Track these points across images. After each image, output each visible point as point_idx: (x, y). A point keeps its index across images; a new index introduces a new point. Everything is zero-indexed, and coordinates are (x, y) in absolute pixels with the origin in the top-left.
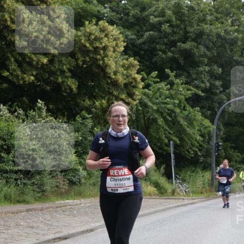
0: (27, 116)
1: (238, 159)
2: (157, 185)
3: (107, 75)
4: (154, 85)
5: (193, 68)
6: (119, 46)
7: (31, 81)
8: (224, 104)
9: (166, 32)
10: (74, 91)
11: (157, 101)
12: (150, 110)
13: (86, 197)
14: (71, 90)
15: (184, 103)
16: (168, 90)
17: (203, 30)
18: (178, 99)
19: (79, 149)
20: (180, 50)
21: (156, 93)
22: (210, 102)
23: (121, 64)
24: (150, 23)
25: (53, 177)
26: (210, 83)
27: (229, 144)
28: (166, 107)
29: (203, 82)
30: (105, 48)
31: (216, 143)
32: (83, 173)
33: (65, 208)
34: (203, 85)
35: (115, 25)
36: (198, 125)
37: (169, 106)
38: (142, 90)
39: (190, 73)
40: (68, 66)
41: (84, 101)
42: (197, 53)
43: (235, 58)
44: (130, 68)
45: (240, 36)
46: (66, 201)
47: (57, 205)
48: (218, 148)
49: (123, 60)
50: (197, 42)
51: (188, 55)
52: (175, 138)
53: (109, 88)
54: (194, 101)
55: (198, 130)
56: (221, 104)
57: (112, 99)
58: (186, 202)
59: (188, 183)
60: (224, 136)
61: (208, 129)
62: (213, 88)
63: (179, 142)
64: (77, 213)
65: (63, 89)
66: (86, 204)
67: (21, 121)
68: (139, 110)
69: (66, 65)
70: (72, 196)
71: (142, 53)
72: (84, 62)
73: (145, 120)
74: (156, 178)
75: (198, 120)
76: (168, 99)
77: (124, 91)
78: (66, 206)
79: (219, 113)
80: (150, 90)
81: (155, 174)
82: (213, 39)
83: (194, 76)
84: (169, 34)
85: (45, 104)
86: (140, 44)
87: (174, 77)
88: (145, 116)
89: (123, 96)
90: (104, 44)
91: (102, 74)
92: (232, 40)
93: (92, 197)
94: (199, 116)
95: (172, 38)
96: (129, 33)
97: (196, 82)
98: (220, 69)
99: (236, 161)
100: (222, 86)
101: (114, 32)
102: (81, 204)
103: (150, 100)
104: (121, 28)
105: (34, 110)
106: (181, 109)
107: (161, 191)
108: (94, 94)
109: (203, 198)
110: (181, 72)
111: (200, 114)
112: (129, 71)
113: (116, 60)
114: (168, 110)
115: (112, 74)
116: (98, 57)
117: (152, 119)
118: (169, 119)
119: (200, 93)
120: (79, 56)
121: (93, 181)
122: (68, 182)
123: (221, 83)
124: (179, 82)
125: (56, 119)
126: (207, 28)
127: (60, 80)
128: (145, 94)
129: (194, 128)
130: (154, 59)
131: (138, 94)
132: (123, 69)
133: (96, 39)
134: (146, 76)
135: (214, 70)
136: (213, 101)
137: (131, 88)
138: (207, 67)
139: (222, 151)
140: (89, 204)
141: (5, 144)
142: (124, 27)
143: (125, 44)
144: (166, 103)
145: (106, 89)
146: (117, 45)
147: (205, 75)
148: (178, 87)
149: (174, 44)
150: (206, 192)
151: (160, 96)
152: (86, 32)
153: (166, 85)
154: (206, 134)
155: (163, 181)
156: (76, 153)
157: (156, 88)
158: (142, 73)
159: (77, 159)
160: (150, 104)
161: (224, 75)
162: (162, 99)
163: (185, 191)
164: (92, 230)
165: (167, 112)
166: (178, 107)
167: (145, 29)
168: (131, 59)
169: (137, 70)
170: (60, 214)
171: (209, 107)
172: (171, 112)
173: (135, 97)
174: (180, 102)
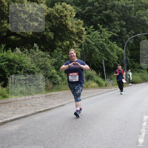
0: (29, 52)
1: (138, 67)
2: (97, 82)
3: (68, 29)
4: (92, 32)
5: (112, 23)
6: (73, 14)
7: (31, 35)
8: (128, 39)
9: (96, 6)
10: (52, 38)
11: (94, 40)
12: (91, 45)
13: (62, 90)
14: (51, 38)
15: (108, 40)
16: (100, 34)
17: (115, 4)
18: (105, 38)
19: (57, 67)
20: (104, 15)
21: (93, 36)
22: (121, 39)
23: (74, 23)
24: (88, 2)
26: (120, 30)
27: (132, 59)
28: (99, 43)
29: (117, 29)
30: (66, 16)
31: (126, 59)
32: (60, 79)
34: (117, 31)
35: (70, 4)
36: (116, 51)
38: (86, 35)
39: (110, 25)
40: (48, 26)
41: (58, 43)
42: (112, 15)
43: (131, 16)
44: (79, 24)
45: (133, 5)
46: (51, 93)
47: (47, 95)
48: (127, 62)
49: (75, 21)
50: (112, 10)
51: (108, 17)
52: (104, 58)
53: (69, 35)
54: (113, 39)
55: (116, 53)
56: (126, 39)
57: (72, 41)
58: (113, 89)
59: (114, 80)
60: (130, 55)
61: (121, 52)
62: (122, 32)
63: (107, 60)
64: (57, 98)
65: (47, 38)
66: (62, 93)
67: (26, 55)
68: (86, 45)
70: (54, 90)
71: (85, 17)
72: (56, 23)
73: (89, 50)
74: (97, 79)
75: (116, 48)
76: (99, 39)
77: (77, 36)
78: (51, 95)
79: (126, 44)
80: (91, 35)
81: (96, 77)
82: (120, 8)
83: (112, 27)
84: (98, 7)
85: (38, 46)
86: (84, 14)
87: (102, 28)
88: (89, 48)
89: (77, 39)
90: (65, 14)
91: (65, 28)
92: (130, 7)
93: (65, 90)
95: (100, 9)
96: (78, 8)
97: (113, 30)
98: (125, 22)
100: (126, 31)
101: (70, 8)
102: (59, 94)
103: (91, 40)
104: (74, 6)
105: (33, 49)
106: (107, 43)
107: (100, 85)
108: (62, 39)
110: (106, 25)
111: (116, 45)
112: (79, 26)
113: (72, 21)
114: (100, 44)
115: (70, 28)
116: (63, 20)
117: (93, 49)
118: (101, 48)
119: (115, 34)
120: (53, 21)
121: (65, 82)
122: (52, 83)
123: (126, 29)
125: (44, 52)
126: (116, 3)
127: (45, 33)
128: (88, 37)
129: (114, 52)
130: (92, 20)
131: (84, 37)
132: (75, 25)
133: (61, 11)
134: (87, 28)
135: (122, 23)
136: (123, 39)
137: (80, 35)
138: (118, 22)
139: (130, 63)
140: (63, 94)
141: (19, 66)
142: (75, 6)
143: (76, 13)
144: (99, 41)
145: (69, 36)
146: (72, 14)
147: (117, 26)
148: (104, 32)
149: (100, 12)
152: (56, 8)
153: (98, 32)
154: (121, 55)
155: (100, 80)
156: (55, 68)
157: (93, 34)
159: (56, 72)
160: (91, 42)
161: (127, 25)
162: (97, 39)
163: (112, 84)
164: (63, 105)
165: (100, 45)
166: (105, 42)
167: (86, 5)
168: (79, 20)
169: (83, 25)
170: (48, 99)
171: (121, 41)
172: (102, 45)
173: (82, 39)
174: (106, 40)
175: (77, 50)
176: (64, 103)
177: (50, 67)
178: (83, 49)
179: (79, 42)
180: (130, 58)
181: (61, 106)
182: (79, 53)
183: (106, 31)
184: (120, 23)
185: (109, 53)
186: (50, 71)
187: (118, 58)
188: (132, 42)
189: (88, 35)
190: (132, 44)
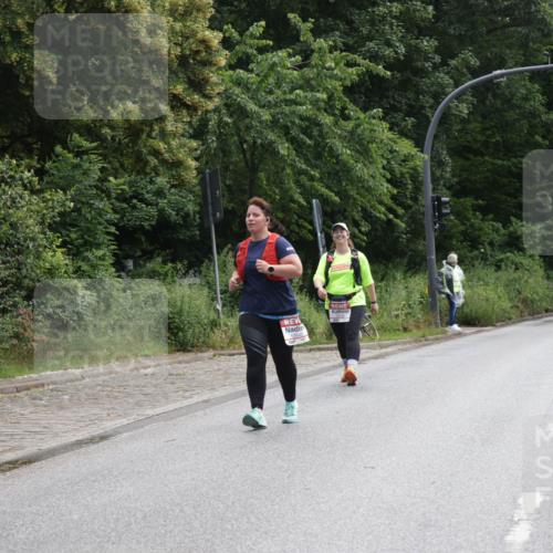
1: (497, 239)
4: (260, 57)
5: (359, 8)
8: (446, 95)
11: (270, 98)
12: (255, 123)
15: (340, 99)
16: (300, 67)
18: (326, 89)
19: (73, 236)
21: (266, 77)
22: (411, 95)
25: (4, 311)
26: (408, 46)
27: (468, 201)
28: (294, 112)
29: (388, 44)
31: (433, 200)
33: (41, 389)
34: (388, 52)
36: (382, 156)
37: (302, 109)
38: (231, 72)
39: (352, 22)
40: (27, 17)
44: (191, 14)
46: (43, 374)
47: (18, 385)
48: (440, 212)
54: (367, 92)
55: (384, 168)
56: (437, 97)
60: (456, 180)
61: (411, 164)
62: (415, 56)
63: (337, 199)
64: (70, 400)
65: (22, 81)
68: (227, 124)
69: (21, 15)
73: (244, 151)
75: (382, 141)
76: (298, 91)
77: (181, 75)
78: (43, 385)
79: (434, 120)
80: (251, 71)
83: (364, 31)
87: (310, 34)
88: (242, 141)
89: (179, 89)
94: (383, 131)
97: (370, 44)
98: (431, 8)
99: (491, 244)
100: (437, 51)
102: (83, 378)
103: (252, 98)
106: (334, 115)
109: (409, 342)
110: (330, 21)
111: (385, 125)
112: (189, 23)
114: (302, 118)
117: (261, 144)
118: (309, 142)
119: (380, 69)
123: (434, 43)
124: (325, 45)
127: (15, 57)
128: (238, 83)
129: (372, 163)
131: (218, 80)
132: (171, 19)
134: (236, 35)
135: (415, 10)
136: (418, 93)
137: (198, 68)
138: (395, 4)
139: (452, 218)
140: (106, 378)
144: (295, 102)
147: (391, 25)
148: (321, 58)
150: (418, 327)
151: (278, 85)
153: (290, 56)
154: (407, 175)
156: (64, 244)
157: (265, 65)
158: (226, 27)
159: (67, 262)
160: (252, 107)
161: (440, 24)
162: (285, 93)
164: (103, 438)
165: (300, 126)
166: (326, 110)
169: (210, 20)
170: (24, 406)
171: (410, 106)
172: (311, 124)
173: (208, 90)
174: (330, 97)
175: (182, 146)
176: (109, 425)
177: (33, 239)
178: (215, 144)
179: (192, 109)
180: (453, 196)
181: (92, 441)
182: (193, 164)
183: (332, 49)
184: (408, 9)
185: (345, 164)
186: (38, 256)
187: (395, 191)
188: (464, 109)
189: (241, 72)
190: (464, 121)
